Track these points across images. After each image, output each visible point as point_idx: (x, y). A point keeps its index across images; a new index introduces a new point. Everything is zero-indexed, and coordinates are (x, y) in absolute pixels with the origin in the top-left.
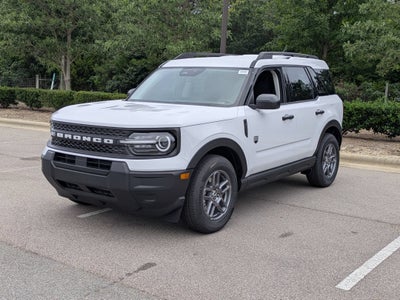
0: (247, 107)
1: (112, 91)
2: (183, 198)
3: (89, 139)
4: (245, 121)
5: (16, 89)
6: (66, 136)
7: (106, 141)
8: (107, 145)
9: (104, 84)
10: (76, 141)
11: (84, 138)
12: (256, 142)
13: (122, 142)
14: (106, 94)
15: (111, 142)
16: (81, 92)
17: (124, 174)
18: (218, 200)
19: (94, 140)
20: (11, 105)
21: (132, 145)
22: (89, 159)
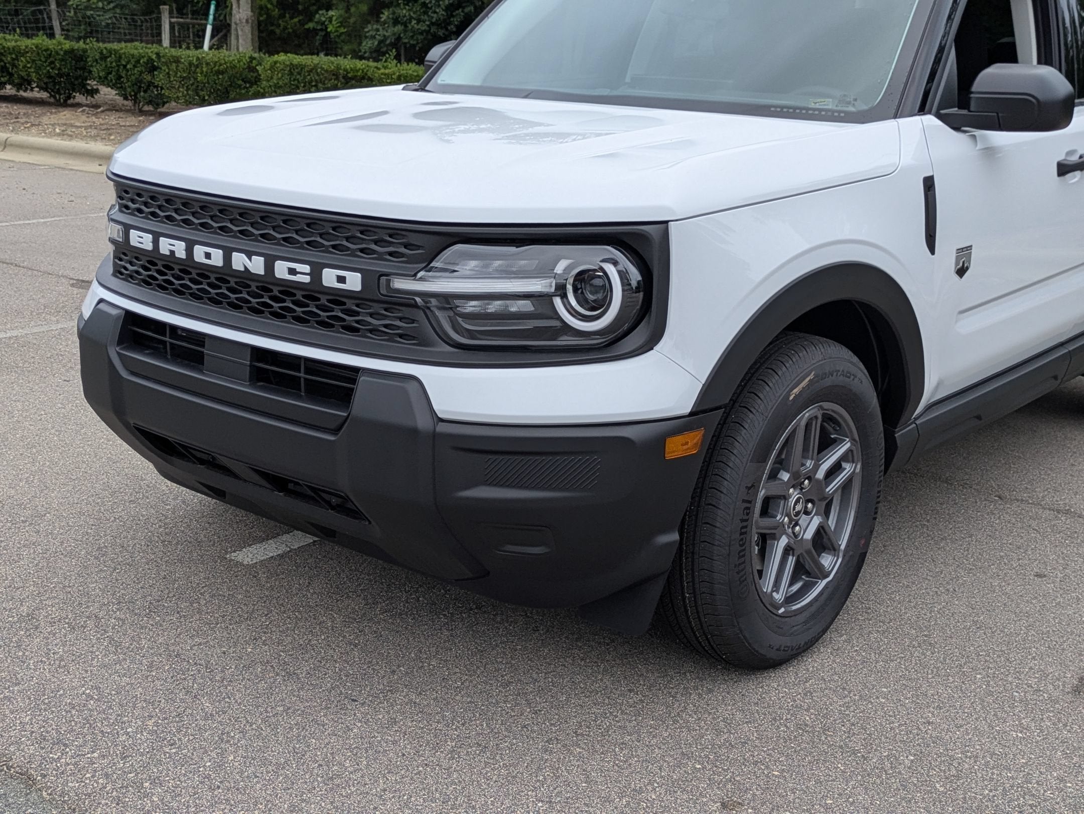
0: (931, 120)
1: (377, 54)
2: (675, 537)
3: (257, 265)
4: (929, 184)
5: (93, 47)
6: (165, 246)
7: (329, 277)
8: (338, 298)
9: (356, 35)
10: (205, 272)
11: (239, 261)
12: (961, 272)
13: (401, 284)
14: (360, 64)
15: (354, 282)
16: (282, 57)
17: (414, 432)
18: (809, 527)
19: (281, 269)
20: (79, 98)
21: (447, 300)
22: (259, 353)
